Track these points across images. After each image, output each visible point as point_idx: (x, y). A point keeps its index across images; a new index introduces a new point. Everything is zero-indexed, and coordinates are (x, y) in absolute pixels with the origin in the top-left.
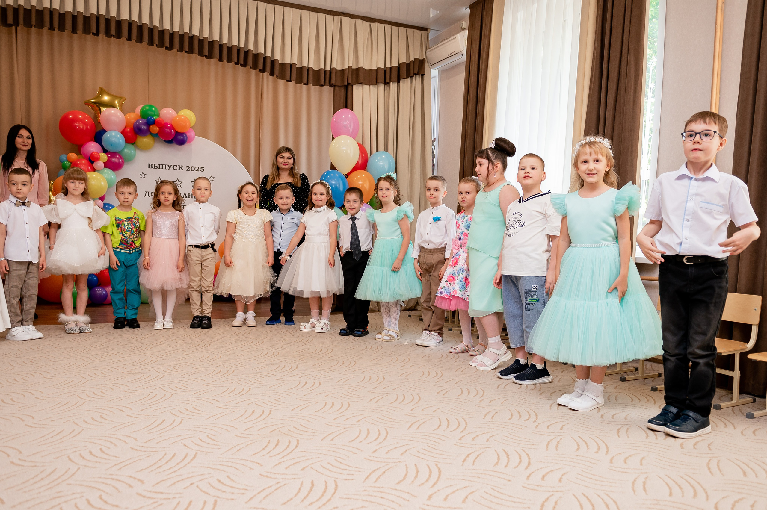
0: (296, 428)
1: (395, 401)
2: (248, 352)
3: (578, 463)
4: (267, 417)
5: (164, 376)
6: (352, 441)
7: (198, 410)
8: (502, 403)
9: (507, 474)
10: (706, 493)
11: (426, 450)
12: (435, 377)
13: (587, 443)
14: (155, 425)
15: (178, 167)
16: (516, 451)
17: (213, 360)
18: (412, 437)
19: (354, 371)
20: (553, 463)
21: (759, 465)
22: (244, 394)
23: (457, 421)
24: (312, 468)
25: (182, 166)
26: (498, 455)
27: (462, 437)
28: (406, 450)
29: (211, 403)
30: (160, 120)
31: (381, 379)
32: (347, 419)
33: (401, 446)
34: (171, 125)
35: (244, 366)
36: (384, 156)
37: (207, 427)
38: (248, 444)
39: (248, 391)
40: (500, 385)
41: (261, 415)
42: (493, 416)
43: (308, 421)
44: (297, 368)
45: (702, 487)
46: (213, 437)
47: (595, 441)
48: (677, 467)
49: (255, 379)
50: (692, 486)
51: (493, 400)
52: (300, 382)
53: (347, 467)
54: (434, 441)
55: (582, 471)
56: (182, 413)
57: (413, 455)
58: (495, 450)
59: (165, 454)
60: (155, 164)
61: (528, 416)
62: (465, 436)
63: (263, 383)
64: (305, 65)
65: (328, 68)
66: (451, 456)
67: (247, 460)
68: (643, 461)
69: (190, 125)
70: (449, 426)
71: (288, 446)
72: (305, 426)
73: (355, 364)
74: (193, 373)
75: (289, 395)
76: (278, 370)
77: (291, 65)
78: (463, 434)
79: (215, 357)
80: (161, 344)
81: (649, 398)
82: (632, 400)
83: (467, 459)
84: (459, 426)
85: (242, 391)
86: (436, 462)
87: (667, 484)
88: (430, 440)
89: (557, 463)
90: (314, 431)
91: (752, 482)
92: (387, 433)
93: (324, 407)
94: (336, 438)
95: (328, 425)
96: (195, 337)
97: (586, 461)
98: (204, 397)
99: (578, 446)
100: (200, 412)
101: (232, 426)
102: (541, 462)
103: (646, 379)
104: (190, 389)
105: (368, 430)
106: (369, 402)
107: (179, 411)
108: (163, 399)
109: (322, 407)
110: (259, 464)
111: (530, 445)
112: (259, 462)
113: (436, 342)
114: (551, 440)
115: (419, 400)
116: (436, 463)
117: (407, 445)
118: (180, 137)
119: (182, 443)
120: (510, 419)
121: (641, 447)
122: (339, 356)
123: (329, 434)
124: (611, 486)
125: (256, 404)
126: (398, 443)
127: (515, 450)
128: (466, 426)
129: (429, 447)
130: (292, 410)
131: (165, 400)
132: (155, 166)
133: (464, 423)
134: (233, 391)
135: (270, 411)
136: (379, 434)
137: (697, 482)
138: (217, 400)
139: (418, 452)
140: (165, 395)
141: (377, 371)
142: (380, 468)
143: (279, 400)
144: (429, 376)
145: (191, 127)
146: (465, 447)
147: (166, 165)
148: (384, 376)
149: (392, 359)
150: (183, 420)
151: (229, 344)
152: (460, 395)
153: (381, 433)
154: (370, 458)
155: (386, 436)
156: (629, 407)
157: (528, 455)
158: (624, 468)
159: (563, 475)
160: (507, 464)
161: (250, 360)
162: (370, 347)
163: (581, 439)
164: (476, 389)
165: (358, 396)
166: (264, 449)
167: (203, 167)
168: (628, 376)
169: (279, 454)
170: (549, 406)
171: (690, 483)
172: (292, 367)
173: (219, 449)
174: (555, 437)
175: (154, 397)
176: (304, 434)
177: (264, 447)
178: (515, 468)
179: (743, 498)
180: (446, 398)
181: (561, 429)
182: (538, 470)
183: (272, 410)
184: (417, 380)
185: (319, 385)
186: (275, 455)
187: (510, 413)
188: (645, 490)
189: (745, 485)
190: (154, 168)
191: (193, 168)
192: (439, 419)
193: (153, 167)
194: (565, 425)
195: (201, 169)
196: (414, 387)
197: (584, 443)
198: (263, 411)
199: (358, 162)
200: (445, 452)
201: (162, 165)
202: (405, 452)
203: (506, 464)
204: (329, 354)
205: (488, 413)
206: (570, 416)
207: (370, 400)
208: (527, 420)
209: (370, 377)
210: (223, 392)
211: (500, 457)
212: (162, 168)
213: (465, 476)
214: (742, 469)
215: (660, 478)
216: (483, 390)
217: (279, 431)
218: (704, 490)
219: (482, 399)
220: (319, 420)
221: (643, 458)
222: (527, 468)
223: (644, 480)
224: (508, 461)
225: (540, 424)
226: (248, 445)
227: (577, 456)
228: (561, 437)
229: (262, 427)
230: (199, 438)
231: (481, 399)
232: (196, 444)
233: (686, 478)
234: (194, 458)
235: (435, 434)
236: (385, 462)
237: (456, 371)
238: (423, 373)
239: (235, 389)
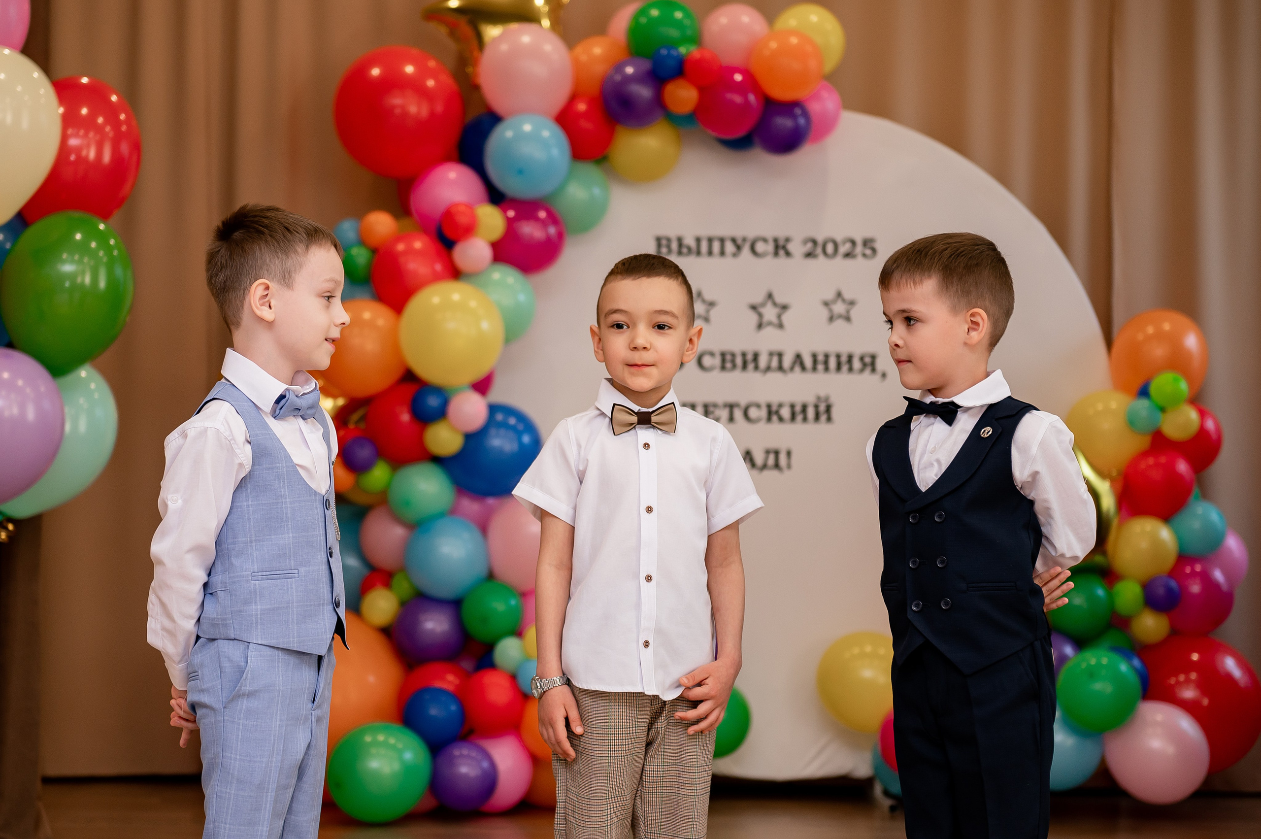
15: (771, 243)
25: (788, 240)
30: (701, 57)
34: (745, 72)
60: (681, 238)
69: (820, 67)
118: (784, 123)
132: (681, 246)
147: (722, 241)
167: (873, 240)
190: (680, 253)
191: (830, 248)
193: (676, 249)
195: (864, 247)
201: (710, 240)
212: (710, 253)
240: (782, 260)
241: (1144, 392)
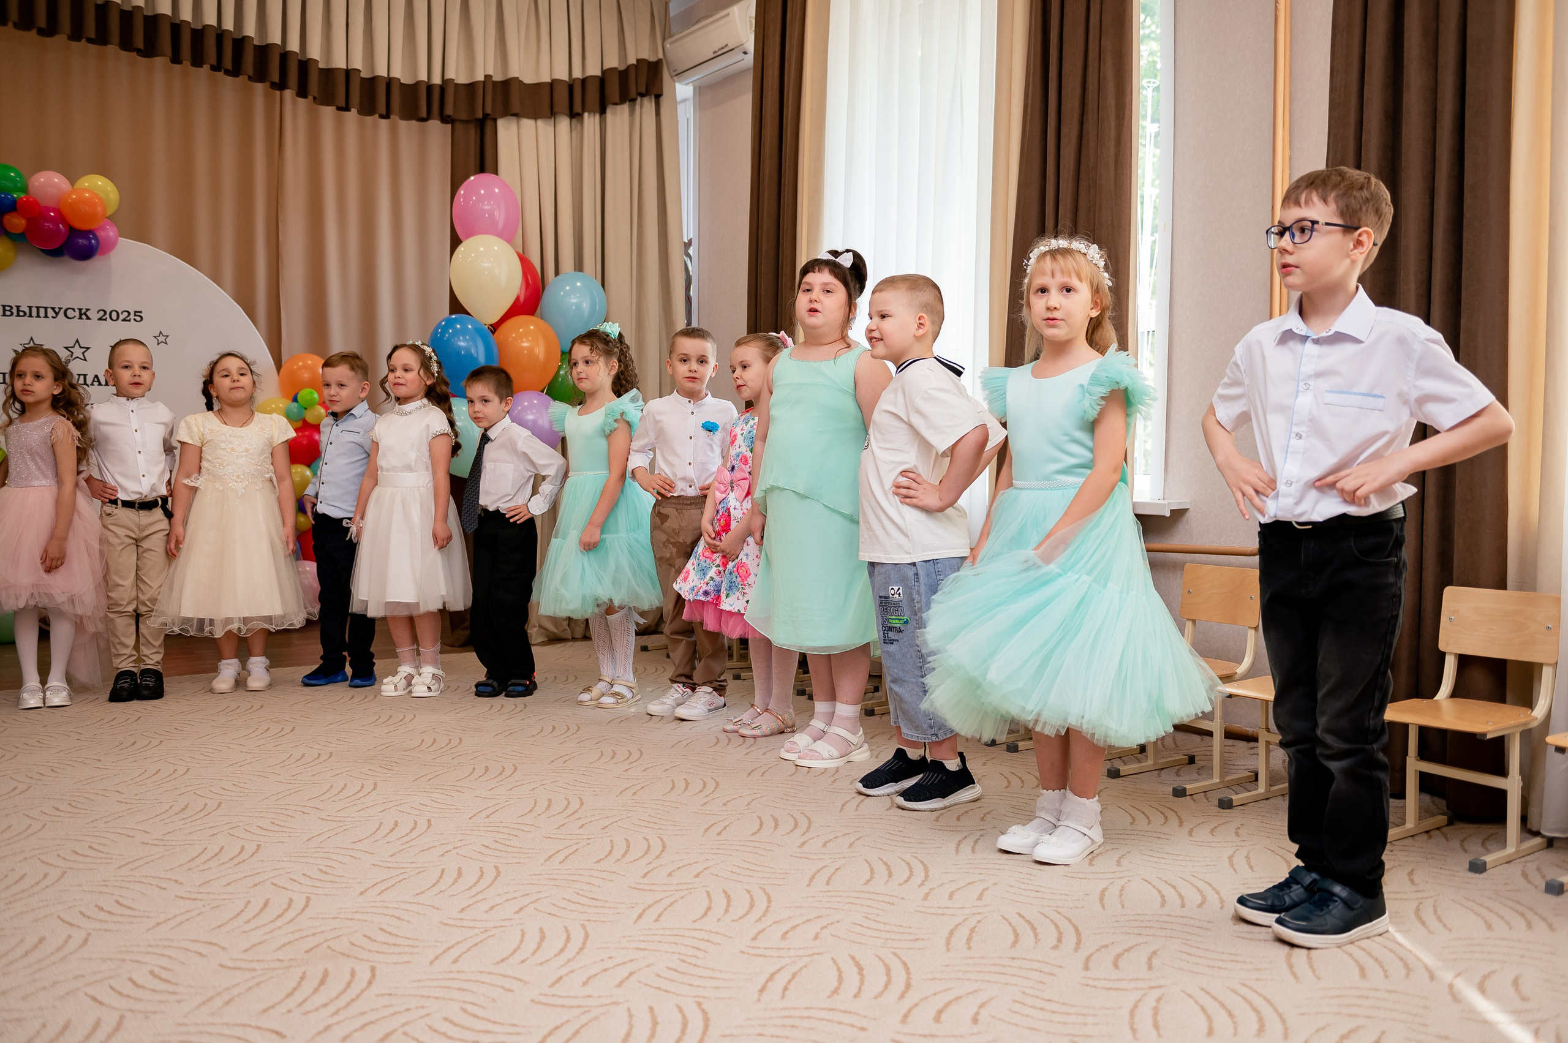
0: (369, 938)
1: (606, 857)
2: (256, 755)
3: (1015, 976)
4: (300, 914)
5: (44, 826)
6: (503, 960)
7: (129, 908)
8: (851, 845)
9: (858, 1014)
10: (1283, 1021)
11: (675, 970)
12: (700, 792)
13: (1036, 926)
14: (20, 951)
15: (77, 311)
16: (880, 958)
17: (168, 779)
18: (644, 941)
19: (511, 789)
20: (959, 979)
21: (1391, 951)
22: (243, 861)
23: (748, 896)
24: (405, 1034)
25: (88, 310)
26: (839, 969)
27: (760, 932)
28: (631, 974)
29: (161, 888)
30: (28, 201)
31: (575, 804)
32: (492, 908)
33: (619, 965)
34: (57, 211)
35: (246, 791)
36: (579, 284)
37: (150, 950)
38: (251, 984)
39: (255, 853)
40: (847, 802)
41: (286, 910)
42: (830, 879)
43: (399, 919)
44: (374, 789)
45: (1276, 1010)
46: (164, 974)
47: (1052, 920)
48: (1225, 969)
49: (273, 820)
50: (1255, 1009)
51: (830, 840)
52: (381, 824)
53: (489, 1026)
54: (694, 948)
55: (1024, 993)
56: (88, 917)
57: (646, 985)
58: (833, 959)
59: (44, 1026)
60: (18, 307)
61: (907, 874)
62: (765, 929)
63: (291, 830)
64: (382, 71)
65: (437, 80)
66: (733, 980)
67: (250, 1026)
68: (1154, 961)
69: (105, 211)
70: (731, 909)
71: (349, 985)
72: (390, 931)
73: (515, 771)
74: (117, 815)
75: (355, 858)
76: (328, 795)
77: (348, 73)
78: (761, 926)
79: (175, 771)
80: (39, 745)
81: (1167, 812)
82: (1134, 819)
83: (770, 984)
84: (752, 906)
85: (240, 853)
86: (699, 996)
87: (1203, 1009)
88: (686, 946)
89: (968, 980)
90: (412, 943)
91: (1376, 990)
92: (587, 936)
93: (438, 882)
94: (464, 955)
95: (446, 924)
96: (124, 723)
97: (1032, 970)
98: (145, 874)
99: (1016, 935)
100: (132, 913)
101: (214, 941)
102: (934, 979)
103: (1163, 771)
104: (109, 856)
105: (541, 930)
106: (546, 861)
107: (81, 913)
108: (42, 885)
109: (434, 882)
110: (277, 1033)
111: (911, 940)
112: (276, 1028)
113: (705, 708)
114: (957, 926)
115: (663, 851)
116: (697, 999)
117: (631, 961)
118: (81, 241)
119: (86, 994)
120: (868, 881)
121: (1150, 927)
122: (476, 754)
123: (449, 948)
124: (1085, 1024)
125: (273, 884)
126: (610, 958)
127: (877, 956)
128: (768, 907)
129: (684, 961)
130: (361, 893)
131: (47, 887)
132: (18, 311)
133: (765, 898)
134: (216, 855)
135: (308, 899)
136: (568, 939)
137: (1265, 998)
138: (176, 881)
139: (658, 975)
140: (46, 876)
141: (566, 786)
142: (567, 1021)
143: (330, 872)
144: (685, 790)
145: (108, 218)
146: (765, 956)
147: (46, 308)
148: (583, 798)
149: (602, 755)
150: (89, 934)
151: (210, 736)
152: (756, 833)
153: (571, 936)
154: (545, 1000)
155: (584, 944)
156: (1126, 837)
157: (905, 964)
158: (1114, 980)
159: (982, 1006)
160: (860, 989)
161: (260, 774)
162: (551, 728)
163: (1021, 919)
164: (792, 816)
165: (520, 850)
166: (290, 995)
167: (141, 312)
168: (1125, 764)
169: (325, 1005)
170: (954, 846)
171: (1249, 1003)
172: (363, 787)
173: (179, 1002)
174: (966, 919)
175: (18, 881)
176: (389, 951)
177: (290, 989)
178: (876, 997)
179: (1358, 1027)
180: (723, 842)
181: (980, 897)
182: (926, 998)
183: (312, 896)
184: (658, 802)
185: (428, 828)
186: (317, 1010)
187: (869, 869)
188: (1156, 1026)
189: (1362, 997)
190: (18, 315)
191: (114, 316)
192: (708, 892)
193: (15, 314)
194: (987, 889)
195: (135, 315)
196: (652, 820)
197: (1028, 928)
198: (291, 901)
199: (518, 298)
200: (720, 971)
201: (38, 308)
202: (627, 978)
203: (855, 990)
204: (453, 750)
205: (819, 871)
206: (1000, 867)
207: (547, 857)
208: (906, 881)
209: (550, 800)
210: (193, 859)
211: (843, 975)
212: (38, 316)
213: (764, 1025)
214: (1356, 961)
215: (1190, 996)
216: (808, 818)
217: (329, 947)
218: (1280, 1015)
219: (806, 838)
220: (425, 915)
221: (1154, 953)
222: (902, 996)
223: (1154, 1004)
224: (862, 982)
225: (934, 889)
226: (250, 988)
227: (1013, 958)
228: (979, 917)
229: (287, 940)
230: (131, 980)
231: (802, 840)
232: (121, 994)
233: (1244, 991)
234: (118, 1027)
235: (696, 930)
236: (579, 1007)
237: (749, 774)
238: (673, 784)
239: (222, 848)
240: (85, 321)
241: (295, 400)
